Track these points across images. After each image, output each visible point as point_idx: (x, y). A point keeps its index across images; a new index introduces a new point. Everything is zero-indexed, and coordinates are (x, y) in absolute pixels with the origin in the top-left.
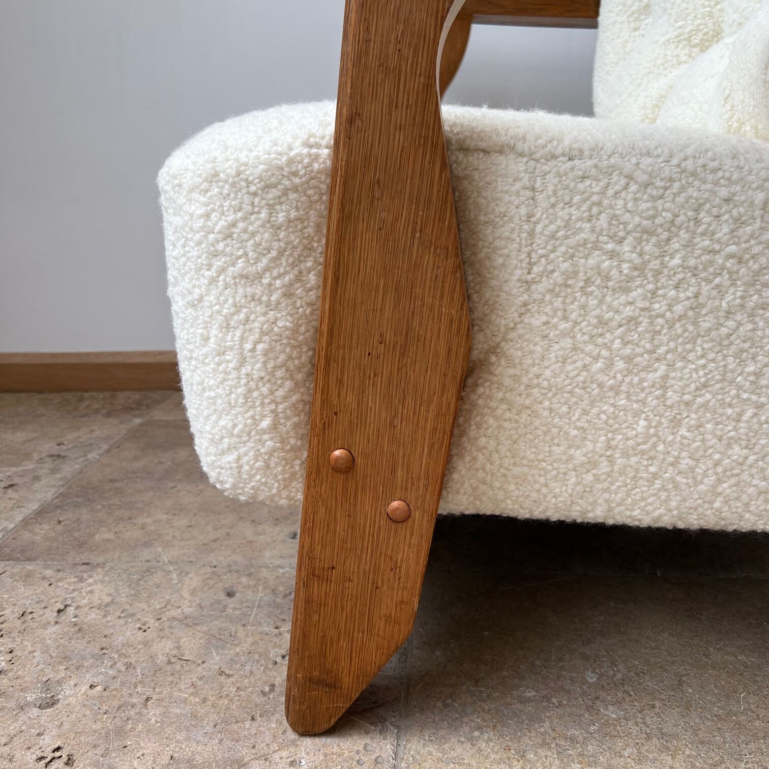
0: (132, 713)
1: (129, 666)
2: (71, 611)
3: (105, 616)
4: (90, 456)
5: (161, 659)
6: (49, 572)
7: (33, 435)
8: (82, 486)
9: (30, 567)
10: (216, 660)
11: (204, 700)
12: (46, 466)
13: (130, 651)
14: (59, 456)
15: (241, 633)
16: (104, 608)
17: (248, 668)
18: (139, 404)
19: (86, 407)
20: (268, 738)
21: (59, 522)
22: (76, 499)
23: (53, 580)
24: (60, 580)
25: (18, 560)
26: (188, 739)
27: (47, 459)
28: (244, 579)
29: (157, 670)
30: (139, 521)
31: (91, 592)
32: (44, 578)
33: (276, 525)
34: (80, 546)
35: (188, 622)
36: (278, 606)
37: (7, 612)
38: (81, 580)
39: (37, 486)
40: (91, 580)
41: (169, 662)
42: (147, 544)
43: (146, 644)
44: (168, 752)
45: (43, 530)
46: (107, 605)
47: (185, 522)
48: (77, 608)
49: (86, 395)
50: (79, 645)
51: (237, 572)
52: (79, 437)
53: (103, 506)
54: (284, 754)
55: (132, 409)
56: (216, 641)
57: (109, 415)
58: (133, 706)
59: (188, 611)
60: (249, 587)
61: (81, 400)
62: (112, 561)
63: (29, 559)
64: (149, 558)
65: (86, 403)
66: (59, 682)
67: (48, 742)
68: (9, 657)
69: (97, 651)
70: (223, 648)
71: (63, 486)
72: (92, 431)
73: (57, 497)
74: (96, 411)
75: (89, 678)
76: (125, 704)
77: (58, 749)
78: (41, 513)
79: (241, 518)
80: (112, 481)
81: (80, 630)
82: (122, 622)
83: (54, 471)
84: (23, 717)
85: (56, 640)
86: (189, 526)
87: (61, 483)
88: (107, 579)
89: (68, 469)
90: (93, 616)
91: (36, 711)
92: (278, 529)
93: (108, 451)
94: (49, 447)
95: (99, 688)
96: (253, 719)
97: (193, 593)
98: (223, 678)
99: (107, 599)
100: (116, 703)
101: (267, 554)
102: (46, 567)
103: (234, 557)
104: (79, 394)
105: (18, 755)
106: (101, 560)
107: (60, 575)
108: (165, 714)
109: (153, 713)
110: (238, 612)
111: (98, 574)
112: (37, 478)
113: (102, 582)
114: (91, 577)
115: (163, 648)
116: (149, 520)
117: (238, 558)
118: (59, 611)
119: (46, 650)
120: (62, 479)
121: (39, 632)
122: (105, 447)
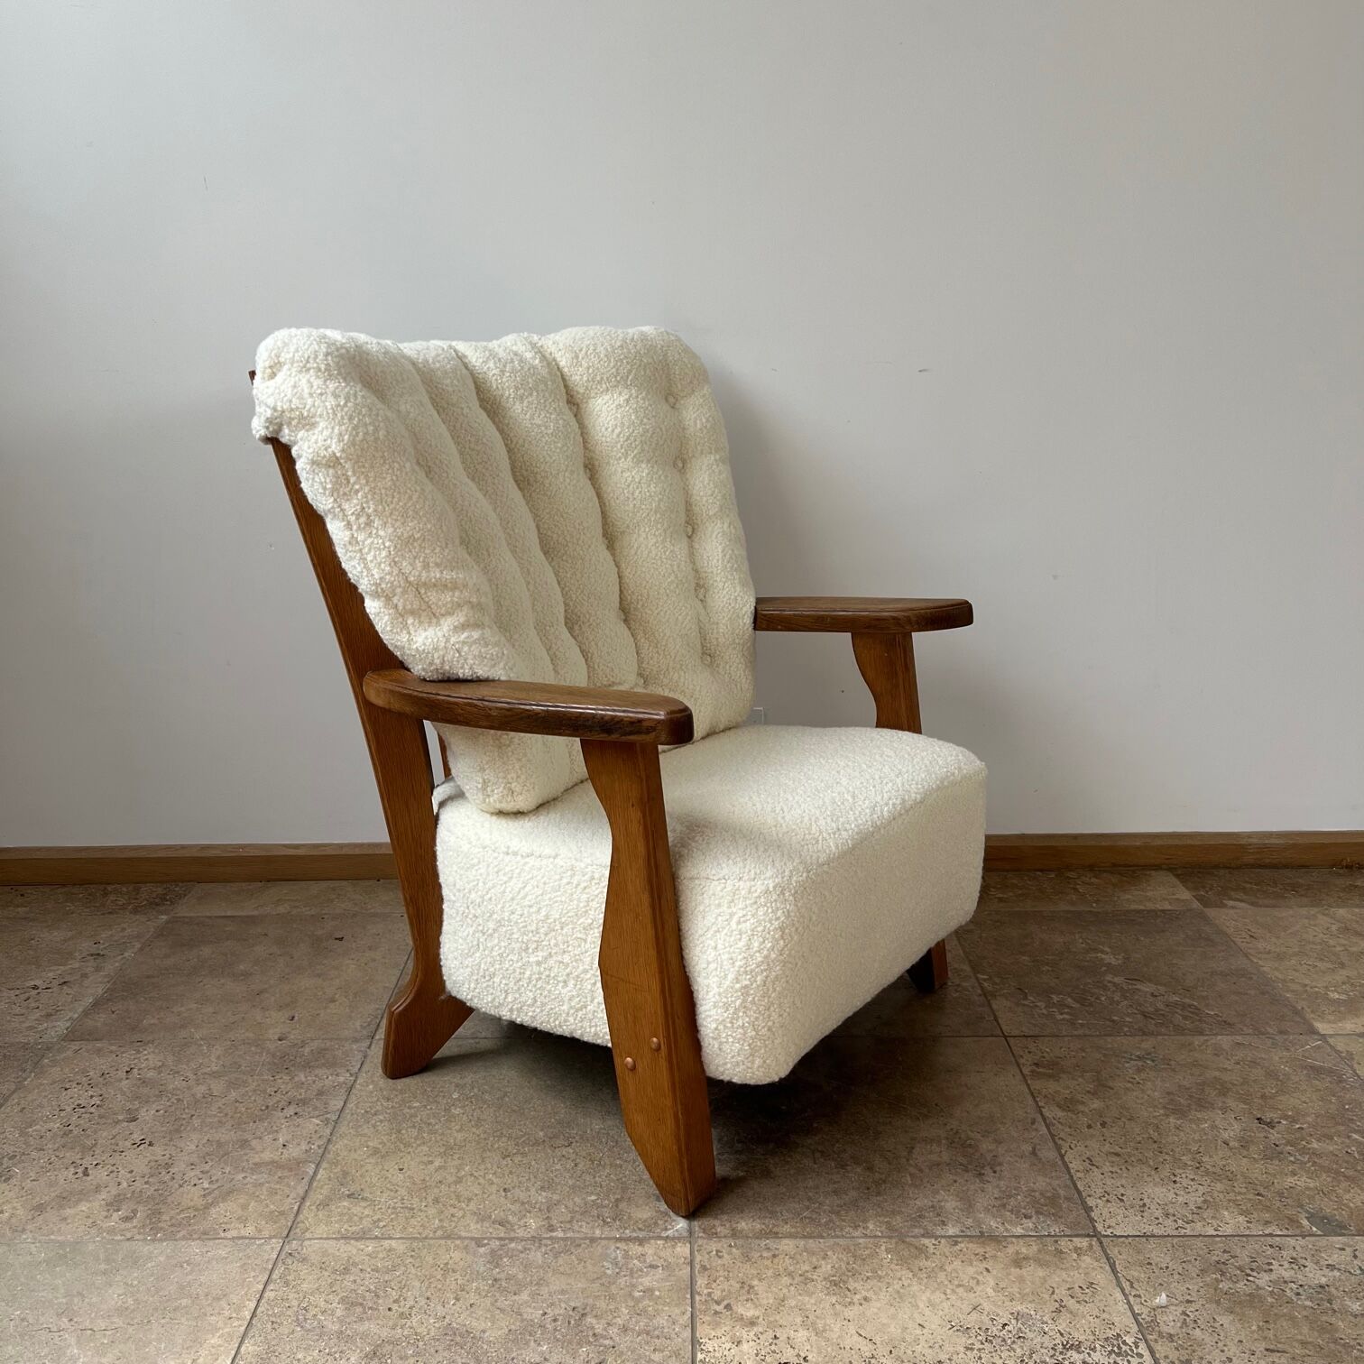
0: (184, 1122)
1: (179, 1100)
2: (135, 1071)
3: (159, 1074)
4: (126, 954)
5: (199, 1096)
6: (113, 1048)
7: (70, 934)
8: (124, 982)
9: (99, 1045)
10: (233, 1094)
11: (226, 1115)
12: (90, 964)
13: (178, 1092)
14: (98, 954)
15: (250, 1081)
16: (159, 1069)
17: (253, 1098)
18: (163, 898)
19: (112, 902)
20: (262, 1129)
21: (113, 1012)
22: (122, 993)
23: (118, 1053)
24: (123, 1053)
25: (88, 1040)
26: (216, 1132)
27: (89, 958)
28: (253, 1049)
29: (197, 1101)
30: (175, 1010)
31: (147, 1059)
32: (111, 1052)
33: (279, 1011)
34: (133, 1029)
35: (214, 1075)
36: (275, 1064)
37: (90, 1073)
38: (138, 1052)
39: (86, 983)
40: (146, 1052)
41: (204, 1097)
42: (183, 1027)
43: (189, 1088)
44: (206, 1138)
45: (101, 1019)
46: (160, 1067)
47: (211, 1010)
48: (139, 1070)
49: (110, 888)
50: (145, 1090)
51: (249, 1044)
52: (111, 935)
53: (146, 999)
54: (271, 1136)
55: (157, 905)
56: (232, 1085)
57: (135, 911)
58: (184, 1119)
59: (215, 1069)
60: (256, 1053)
61: (106, 894)
62: (159, 1039)
63: (96, 1040)
64: (185, 1036)
65: (112, 897)
66: (137, 1110)
67: (137, 1137)
68: (101, 1098)
69: (157, 1093)
70: (238, 1088)
71: (108, 982)
72: (123, 929)
73: (106, 992)
74: (123, 908)
75: (155, 1106)
76: (179, 1118)
77: (143, 1139)
78: (96, 1005)
79: (254, 1006)
80: (148, 977)
81: (144, 1082)
82: (171, 1076)
83: (98, 969)
84: (118, 1127)
85: (129, 1088)
86: (214, 1013)
87: (106, 980)
88: (157, 1051)
89: (110, 967)
90: (151, 1074)
91: (126, 1124)
92: (280, 1013)
93: (141, 949)
94: (86, 946)
95: (162, 1112)
96: (255, 1122)
97: (218, 1058)
98: (237, 1104)
99: (160, 1064)
100: (173, 1119)
101: (271, 1031)
102: (112, 1045)
103: (247, 1034)
104: (102, 887)
105: (120, 1143)
106: (150, 1038)
107: (122, 1049)
108: (203, 1122)
109: (196, 1122)
110: (248, 1069)
111: (150, 1048)
112: (85, 976)
113: (153, 1052)
114: (145, 1050)
115: (200, 1090)
116: (183, 1009)
117: (251, 1035)
118: (127, 1072)
119: (124, 1094)
120: (106, 976)
121: (117, 1084)
122: (138, 945)
